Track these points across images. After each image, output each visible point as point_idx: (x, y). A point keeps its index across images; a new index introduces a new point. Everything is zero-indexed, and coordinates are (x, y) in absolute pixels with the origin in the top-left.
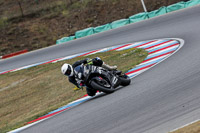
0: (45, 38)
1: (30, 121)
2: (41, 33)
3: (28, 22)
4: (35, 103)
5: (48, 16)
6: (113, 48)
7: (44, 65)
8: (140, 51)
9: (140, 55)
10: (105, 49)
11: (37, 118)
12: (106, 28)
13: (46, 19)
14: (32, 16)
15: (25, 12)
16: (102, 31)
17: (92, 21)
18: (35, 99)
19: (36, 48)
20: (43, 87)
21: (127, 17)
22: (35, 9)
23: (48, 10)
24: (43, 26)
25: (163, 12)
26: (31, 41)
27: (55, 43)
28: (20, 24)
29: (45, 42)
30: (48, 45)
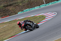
0: (14, 12)
1: (10, 37)
2: (13, 11)
3: (9, 7)
4: (11, 32)
5: (15, 5)
6: (35, 15)
7: (14, 20)
8: (43, 16)
9: (43, 17)
10: (33, 16)
11: (12, 37)
12: (33, 9)
13: (15, 6)
14: (10, 5)
15: (8, 4)
16: (32, 10)
17: (29, 7)
18: (11, 31)
19: (11, 15)
20: (13, 27)
21: (39, 6)
22: (11, 3)
23: (15, 3)
24: (14, 8)
25: (50, 4)
26: (10, 13)
27: (17, 13)
28: (7, 8)
29: (14, 13)
30: (15, 14)
